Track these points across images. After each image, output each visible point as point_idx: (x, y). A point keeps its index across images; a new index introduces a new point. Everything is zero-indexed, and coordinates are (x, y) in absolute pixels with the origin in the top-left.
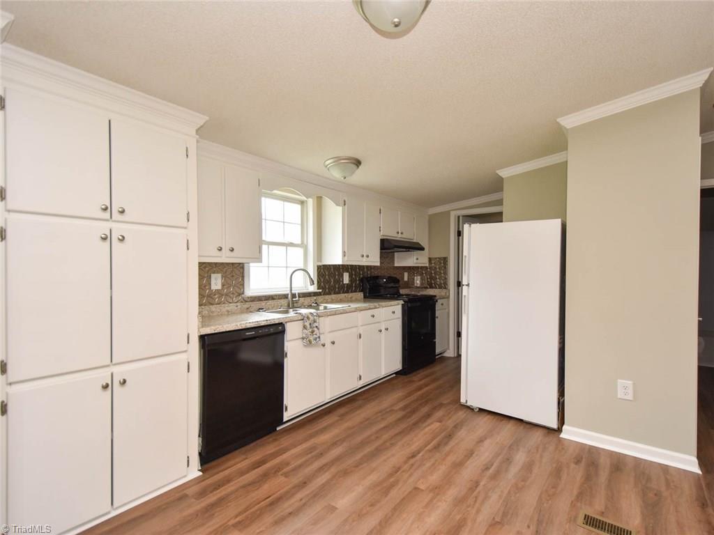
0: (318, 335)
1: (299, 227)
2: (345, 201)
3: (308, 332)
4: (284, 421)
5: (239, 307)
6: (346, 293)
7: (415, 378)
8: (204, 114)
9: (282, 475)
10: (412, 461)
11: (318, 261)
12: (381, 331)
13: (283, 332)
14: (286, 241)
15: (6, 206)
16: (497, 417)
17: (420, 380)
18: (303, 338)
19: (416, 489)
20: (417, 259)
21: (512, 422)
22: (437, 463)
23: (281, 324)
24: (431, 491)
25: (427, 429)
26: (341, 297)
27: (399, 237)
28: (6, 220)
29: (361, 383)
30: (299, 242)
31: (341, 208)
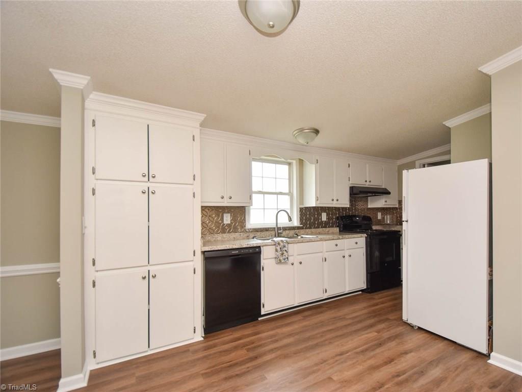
0: (287, 256)
1: (287, 181)
2: (317, 160)
3: (279, 253)
4: (262, 314)
5: (242, 235)
6: (324, 227)
7: (376, 297)
8: (203, 113)
9: (246, 349)
10: (338, 358)
11: (300, 205)
12: (344, 257)
13: (260, 253)
14: (278, 191)
15: (95, 177)
16: (433, 336)
17: (379, 299)
18: (275, 258)
19: (330, 378)
20: (386, 201)
21: (446, 342)
22: (357, 363)
23: (259, 247)
24: (339, 382)
25: (363, 337)
26: (319, 231)
27: (367, 185)
28: (95, 184)
29: (325, 296)
30: (287, 191)
31: (314, 165)
